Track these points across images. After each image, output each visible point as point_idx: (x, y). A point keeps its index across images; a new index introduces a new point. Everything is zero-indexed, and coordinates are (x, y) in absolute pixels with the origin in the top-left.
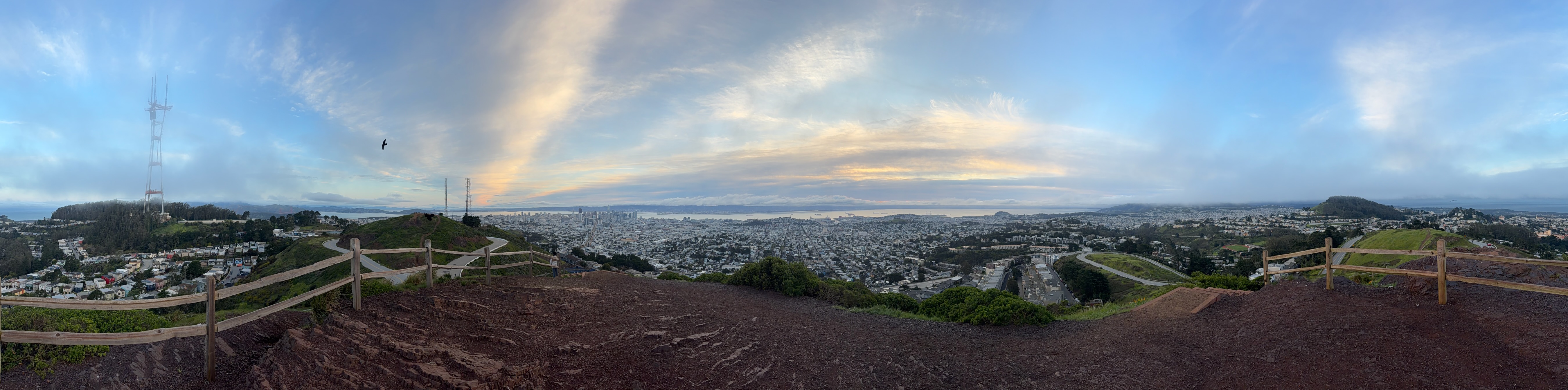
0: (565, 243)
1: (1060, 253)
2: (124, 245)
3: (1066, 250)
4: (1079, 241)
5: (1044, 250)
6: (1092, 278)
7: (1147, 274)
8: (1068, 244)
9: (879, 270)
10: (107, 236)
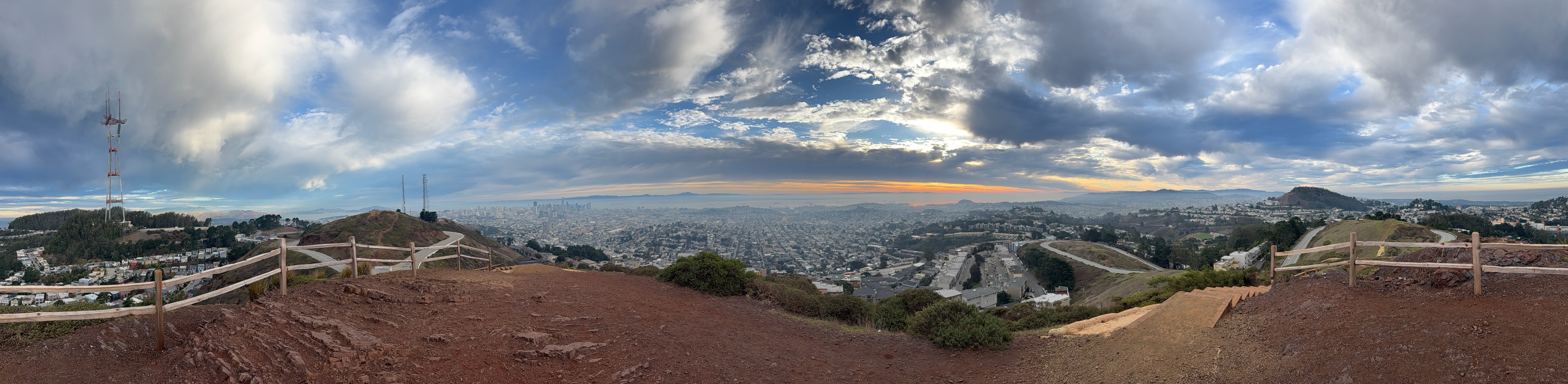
0: (520, 235)
1: (1023, 240)
2: (86, 254)
3: (1029, 238)
4: (1042, 229)
5: (1007, 237)
6: (1057, 265)
7: (1113, 262)
8: (1032, 231)
9: (841, 259)
10: (69, 246)
